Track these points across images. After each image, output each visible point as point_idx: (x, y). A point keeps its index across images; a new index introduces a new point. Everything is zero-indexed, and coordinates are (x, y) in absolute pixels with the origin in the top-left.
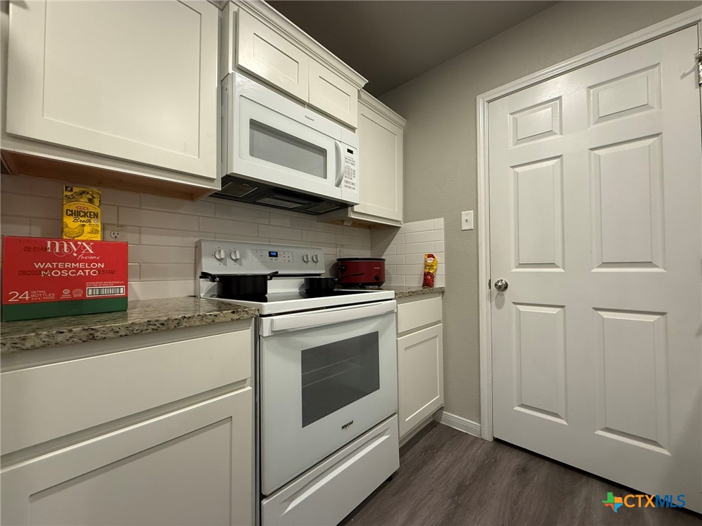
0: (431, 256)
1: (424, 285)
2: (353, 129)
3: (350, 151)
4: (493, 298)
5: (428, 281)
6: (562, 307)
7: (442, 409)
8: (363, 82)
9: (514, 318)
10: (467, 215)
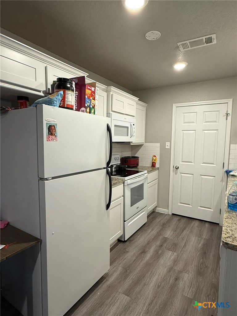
0: (154, 156)
1: (152, 166)
2: (134, 116)
3: (134, 125)
4: (174, 171)
5: (153, 165)
6: (193, 174)
7: (156, 207)
8: (137, 99)
9: (180, 177)
10: (168, 144)
